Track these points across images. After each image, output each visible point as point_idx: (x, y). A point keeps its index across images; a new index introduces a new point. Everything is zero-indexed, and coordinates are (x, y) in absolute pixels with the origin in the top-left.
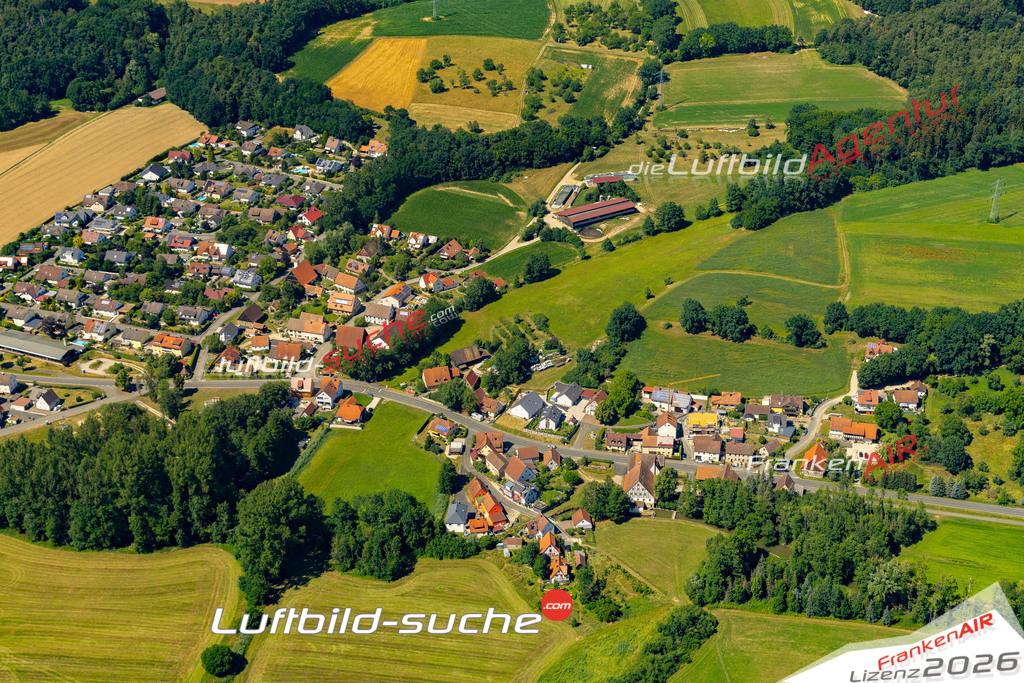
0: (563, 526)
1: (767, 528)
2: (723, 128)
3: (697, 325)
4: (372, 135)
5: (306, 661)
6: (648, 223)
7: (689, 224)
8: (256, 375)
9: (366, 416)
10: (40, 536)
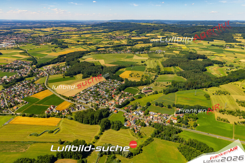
0: (138, 126)
1: (161, 129)
2: (164, 83)
3: (157, 105)
4: (123, 81)
5: (106, 139)
6: (153, 93)
7: (158, 93)
8: (106, 106)
9: (117, 112)
10: (80, 122)
